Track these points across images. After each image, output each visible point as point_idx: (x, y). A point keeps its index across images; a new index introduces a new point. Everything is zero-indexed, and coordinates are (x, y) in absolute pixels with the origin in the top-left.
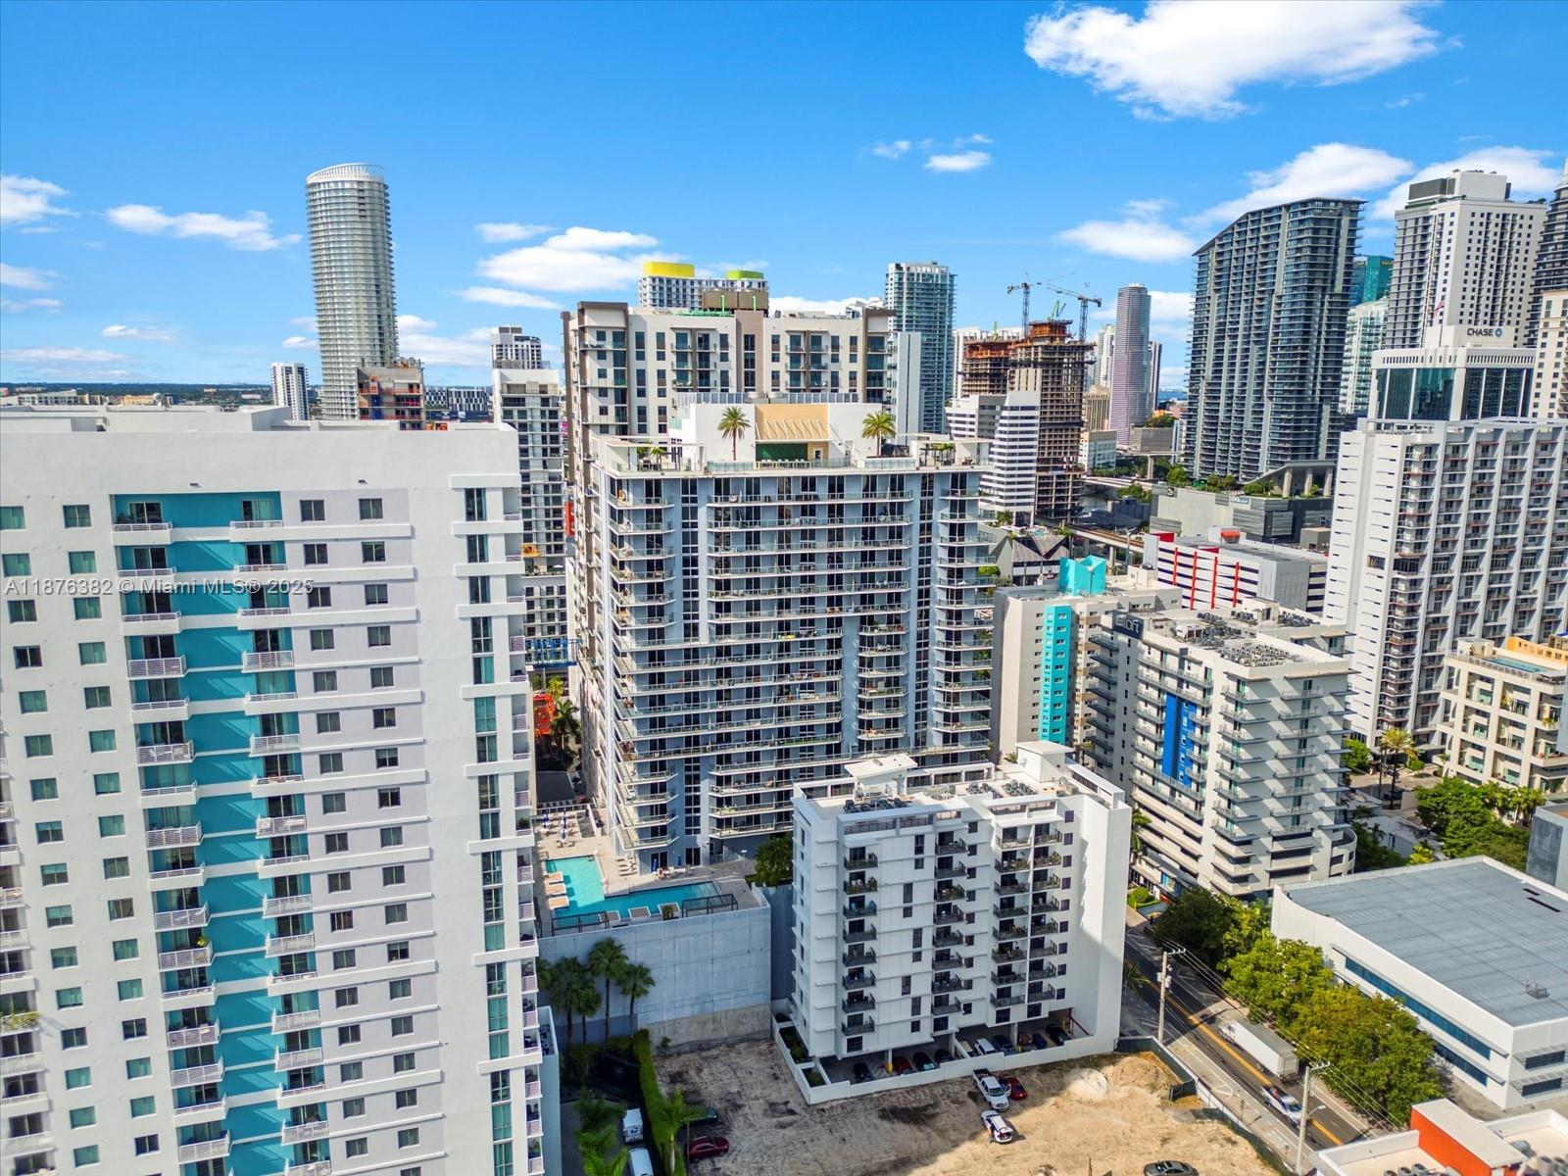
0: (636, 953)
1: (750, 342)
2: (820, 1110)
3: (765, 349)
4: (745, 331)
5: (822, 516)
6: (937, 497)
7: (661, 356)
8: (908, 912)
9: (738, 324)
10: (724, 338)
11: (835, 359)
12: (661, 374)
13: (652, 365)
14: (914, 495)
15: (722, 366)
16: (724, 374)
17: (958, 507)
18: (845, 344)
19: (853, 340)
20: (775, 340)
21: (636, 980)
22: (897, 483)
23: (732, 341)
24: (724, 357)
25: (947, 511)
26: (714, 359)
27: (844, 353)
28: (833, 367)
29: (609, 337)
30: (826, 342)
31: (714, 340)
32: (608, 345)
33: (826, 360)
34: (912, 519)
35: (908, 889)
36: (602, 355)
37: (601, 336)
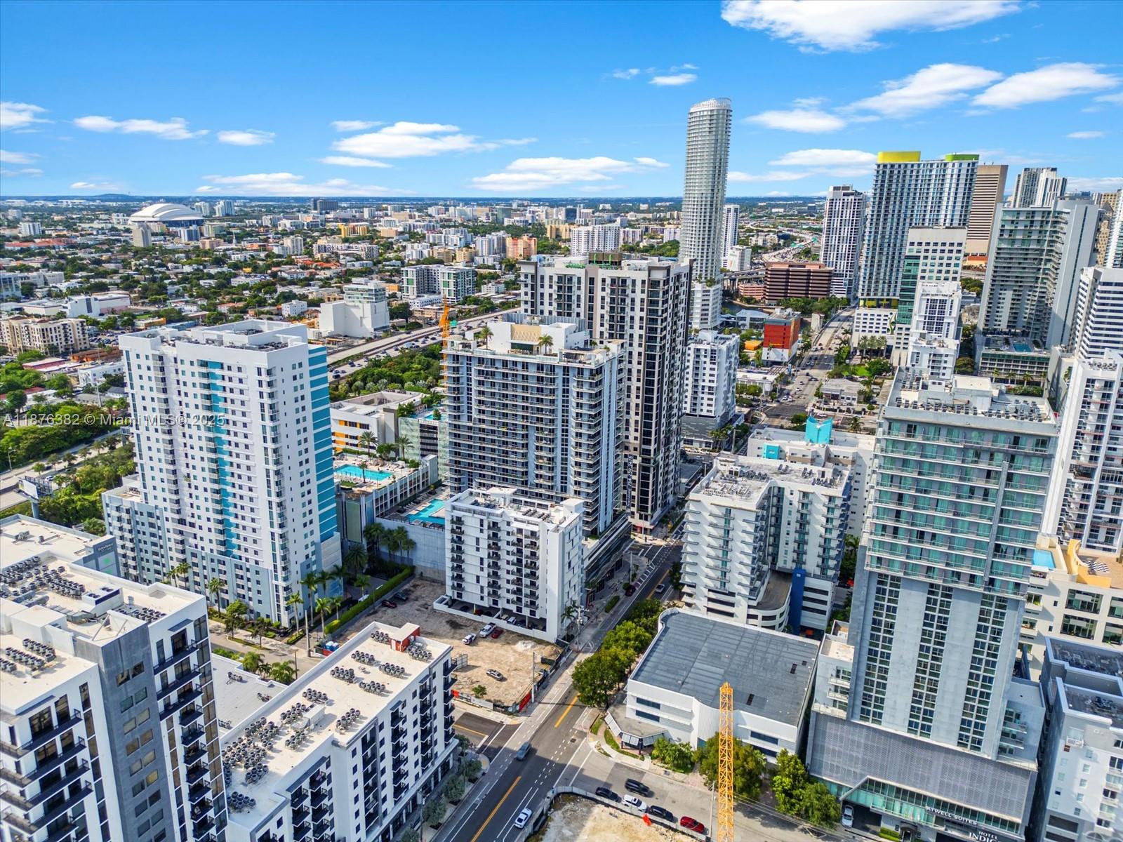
0: (412, 536)
1: (592, 281)
2: (434, 611)
3: (599, 284)
4: (590, 276)
5: (520, 379)
6: (571, 377)
7: (551, 287)
8: (478, 549)
9: (586, 272)
10: (579, 279)
11: (633, 292)
12: (551, 295)
13: (547, 291)
14: (560, 375)
15: (578, 292)
16: (579, 297)
17: (580, 384)
18: (639, 284)
19: (643, 282)
20: (604, 280)
21: (411, 545)
22: (553, 368)
23: (583, 280)
24: (579, 288)
25: (575, 384)
26: (574, 289)
27: (638, 287)
28: (632, 295)
29: (529, 277)
30: (629, 283)
31: (575, 280)
32: (529, 281)
33: (629, 291)
34: (559, 385)
35: (478, 539)
36: (526, 286)
37: (526, 276)
